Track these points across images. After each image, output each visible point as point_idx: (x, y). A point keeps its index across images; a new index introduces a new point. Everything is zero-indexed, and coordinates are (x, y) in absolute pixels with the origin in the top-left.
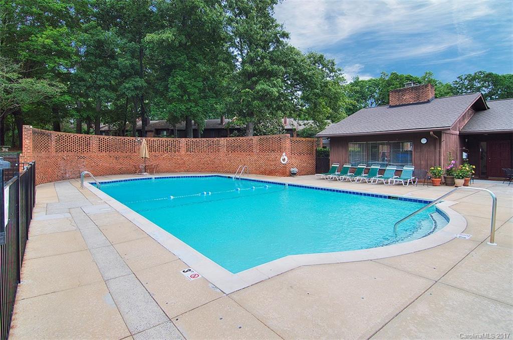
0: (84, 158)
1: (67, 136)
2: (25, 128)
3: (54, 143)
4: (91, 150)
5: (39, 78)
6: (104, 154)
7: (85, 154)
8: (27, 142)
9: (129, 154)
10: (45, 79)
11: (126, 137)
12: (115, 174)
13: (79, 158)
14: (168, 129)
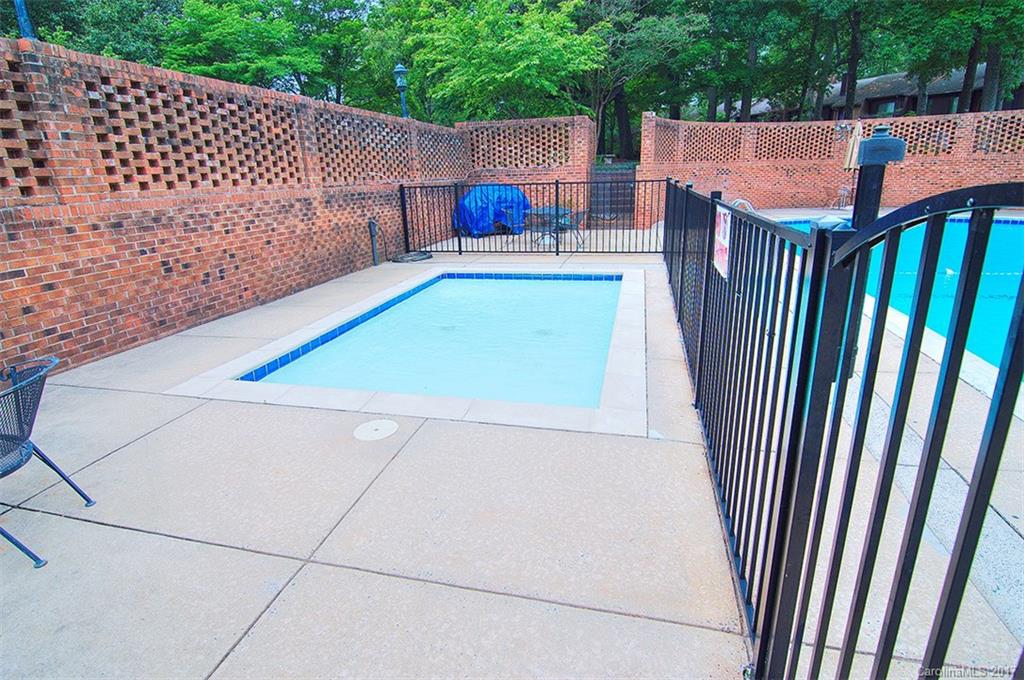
0: (727, 172)
1: (703, 128)
2: (646, 117)
3: (681, 144)
4: (741, 156)
5: (661, 15)
6: (764, 163)
7: (730, 165)
8: (647, 144)
9: (817, 162)
10: (670, 14)
11: (814, 123)
12: (781, 207)
13: (720, 172)
14: (902, 97)
